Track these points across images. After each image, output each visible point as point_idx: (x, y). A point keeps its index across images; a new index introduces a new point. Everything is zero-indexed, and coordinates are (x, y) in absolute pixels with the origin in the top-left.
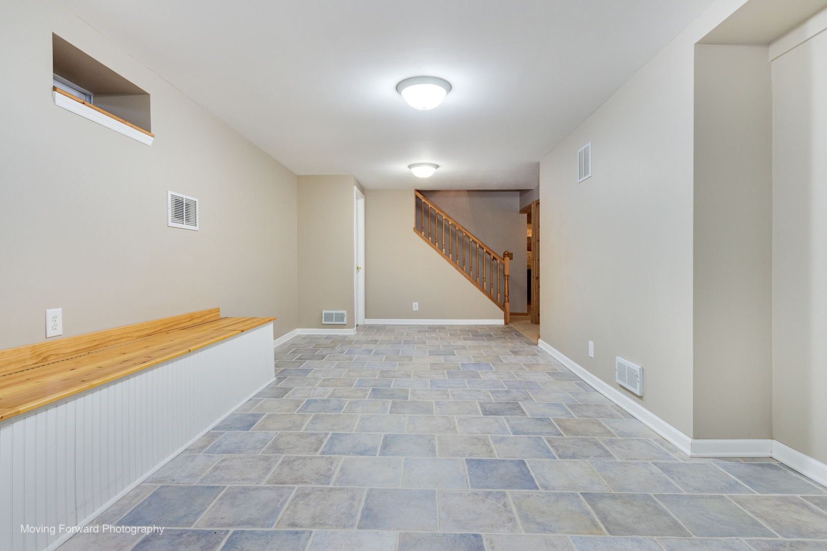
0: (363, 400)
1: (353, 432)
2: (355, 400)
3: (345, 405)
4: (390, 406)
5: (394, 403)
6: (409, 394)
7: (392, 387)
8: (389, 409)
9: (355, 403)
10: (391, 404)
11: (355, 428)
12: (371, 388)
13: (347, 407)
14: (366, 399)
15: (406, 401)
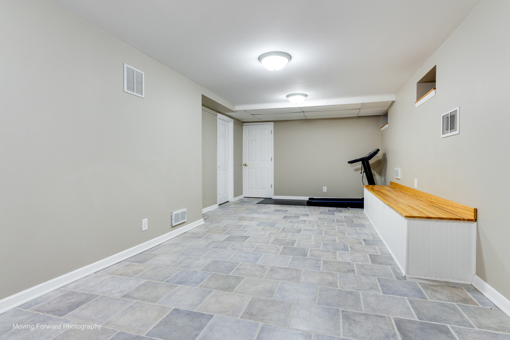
0: (312, 248)
1: (313, 235)
2: (317, 249)
3: (322, 246)
4: (296, 243)
5: (293, 244)
6: (281, 250)
7: (292, 257)
8: (296, 242)
9: (317, 247)
10: (295, 245)
11: (313, 236)
12: (307, 257)
13: (321, 245)
14: (310, 249)
15: (285, 245)
